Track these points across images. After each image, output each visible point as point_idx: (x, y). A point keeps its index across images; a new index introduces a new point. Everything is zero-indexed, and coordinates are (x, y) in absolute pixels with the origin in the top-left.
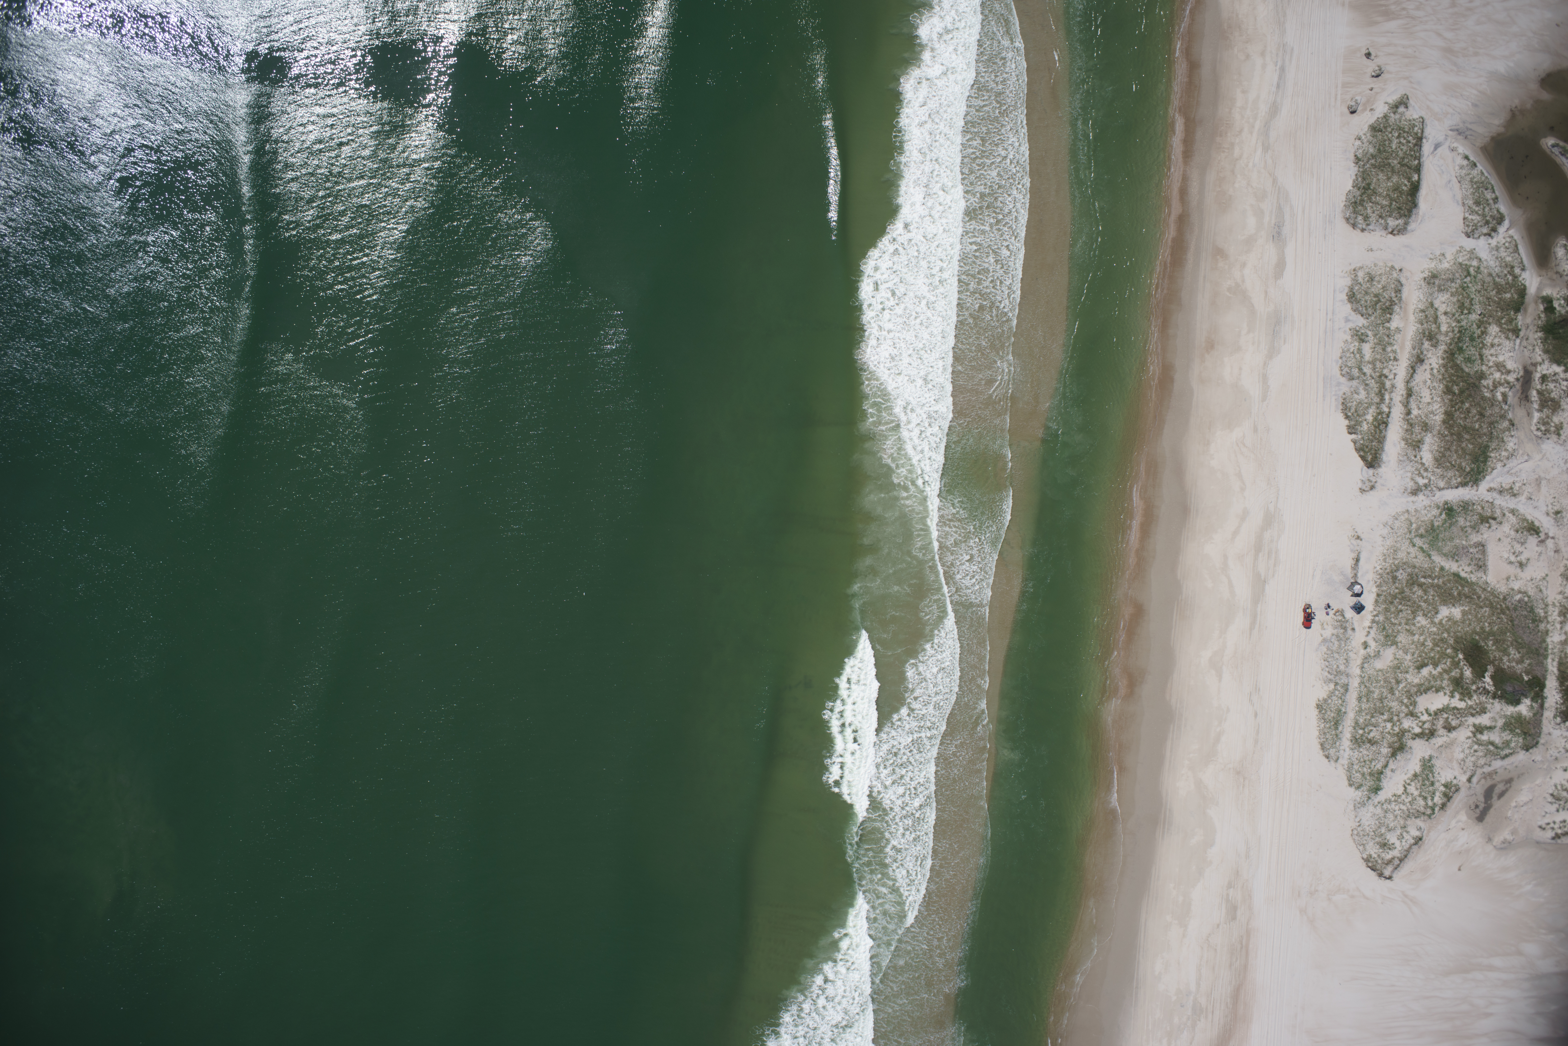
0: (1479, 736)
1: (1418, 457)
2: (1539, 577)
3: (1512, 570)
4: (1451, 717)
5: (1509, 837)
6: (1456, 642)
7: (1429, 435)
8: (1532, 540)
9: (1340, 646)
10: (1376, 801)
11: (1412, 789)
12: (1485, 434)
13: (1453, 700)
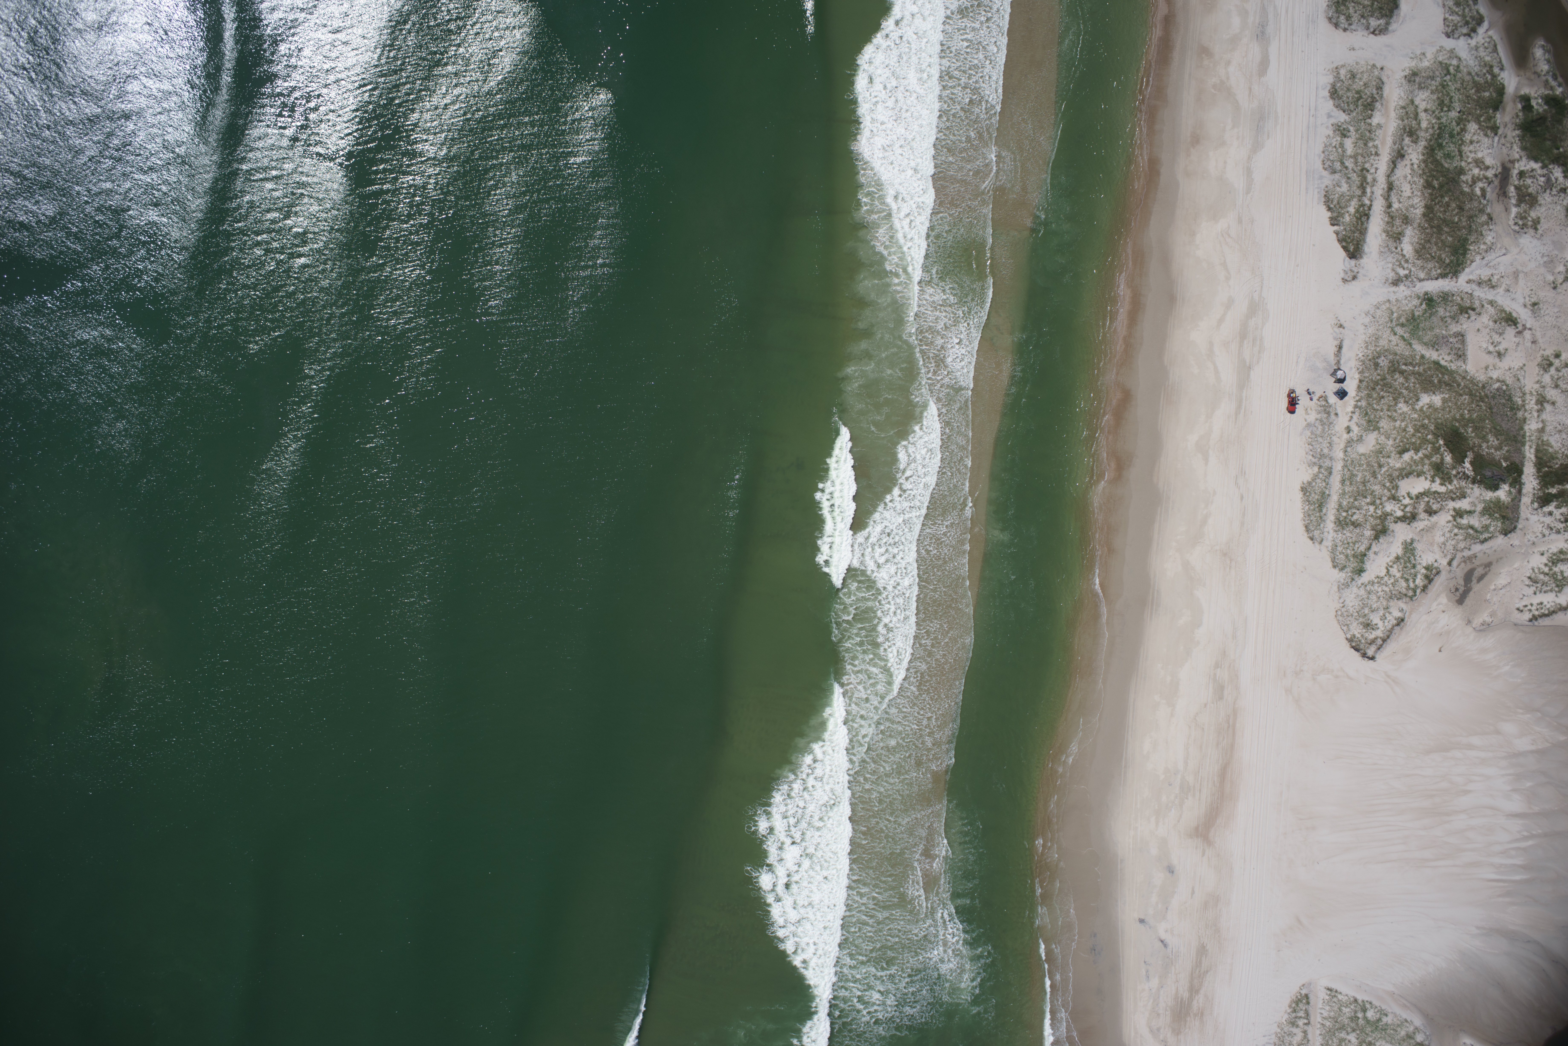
0: (1459, 520)
1: (1399, 249)
2: (1516, 367)
3: (1491, 360)
4: (1432, 501)
5: (1488, 620)
6: (1437, 428)
7: (1410, 228)
8: (1510, 331)
9: (1323, 430)
10: (1360, 582)
11: (1394, 571)
12: (1464, 227)
13: (1433, 485)
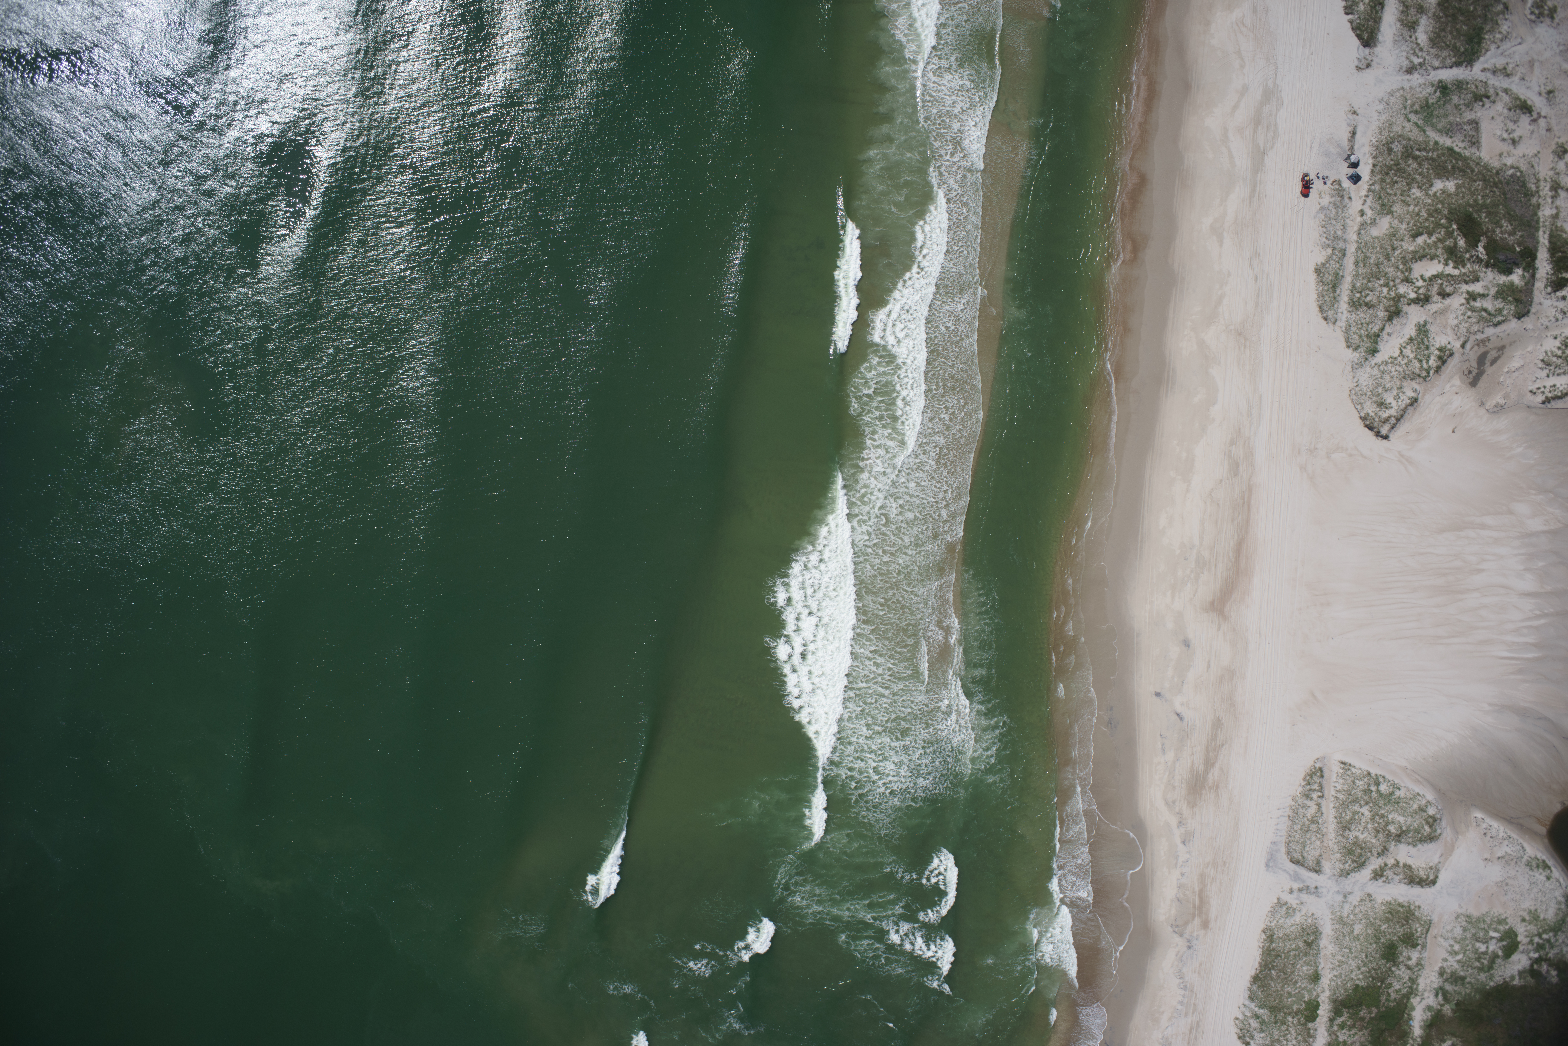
0: (1472, 303)
1: (1413, 37)
2: (1531, 154)
3: (1505, 147)
4: (1445, 284)
5: (1502, 402)
6: (1450, 212)
7: (1424, 17)
8: (1525, 119)
9: (1337, 213)
10: (1373, 362)
11: (1408, 352)
12: (1479, 16)
13: (1447, 268)
